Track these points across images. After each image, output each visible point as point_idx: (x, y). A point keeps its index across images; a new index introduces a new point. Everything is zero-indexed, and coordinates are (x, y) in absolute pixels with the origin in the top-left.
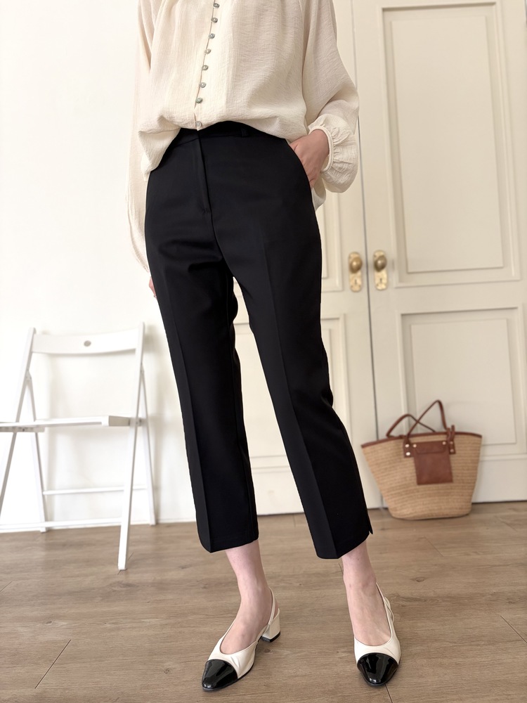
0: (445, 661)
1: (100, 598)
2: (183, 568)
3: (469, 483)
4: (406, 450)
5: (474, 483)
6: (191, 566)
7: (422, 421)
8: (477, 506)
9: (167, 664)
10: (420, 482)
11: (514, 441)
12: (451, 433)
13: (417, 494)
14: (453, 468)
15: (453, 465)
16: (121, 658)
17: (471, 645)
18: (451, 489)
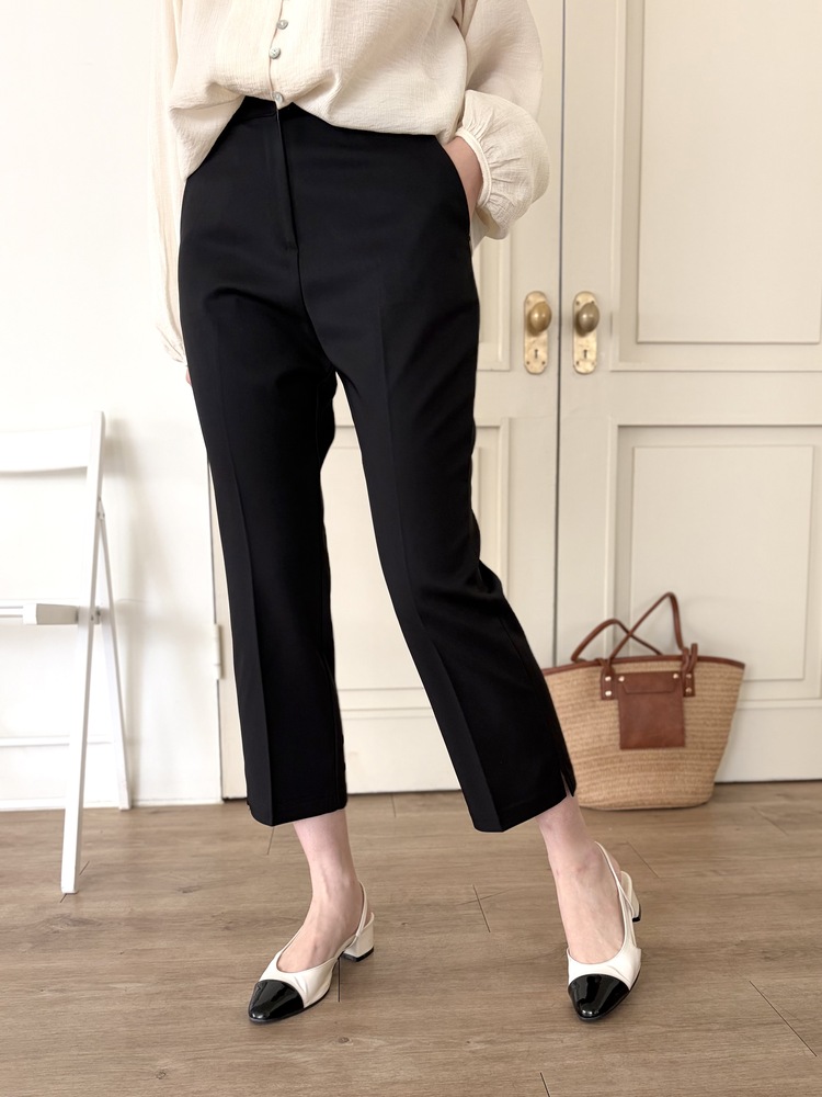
0: (652, 1056)
1: (30, 945)
2: (185, 892)
3: (714, 749)
4: (604, 687)
5: (723, 748)
6: (200, 888)
7: (637, 633)
8: (724, 790)
9: (161, 1062)
10: (625, 746)
11: (800, 676)
12: (690, 657)
13: (618, 765)
14: (687, 722)
15: (687, 716)
16: (76, 1053)
17: (695, 1030)
18: (681, 758)
